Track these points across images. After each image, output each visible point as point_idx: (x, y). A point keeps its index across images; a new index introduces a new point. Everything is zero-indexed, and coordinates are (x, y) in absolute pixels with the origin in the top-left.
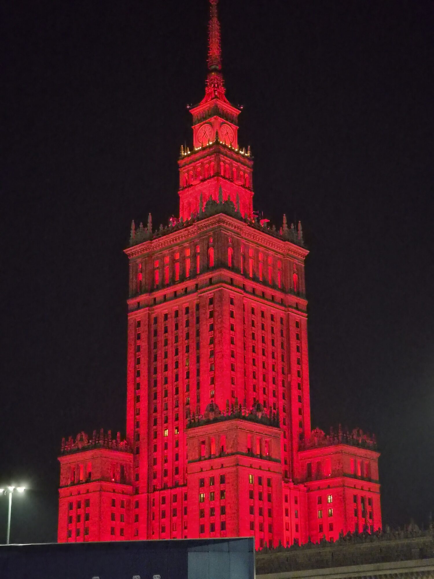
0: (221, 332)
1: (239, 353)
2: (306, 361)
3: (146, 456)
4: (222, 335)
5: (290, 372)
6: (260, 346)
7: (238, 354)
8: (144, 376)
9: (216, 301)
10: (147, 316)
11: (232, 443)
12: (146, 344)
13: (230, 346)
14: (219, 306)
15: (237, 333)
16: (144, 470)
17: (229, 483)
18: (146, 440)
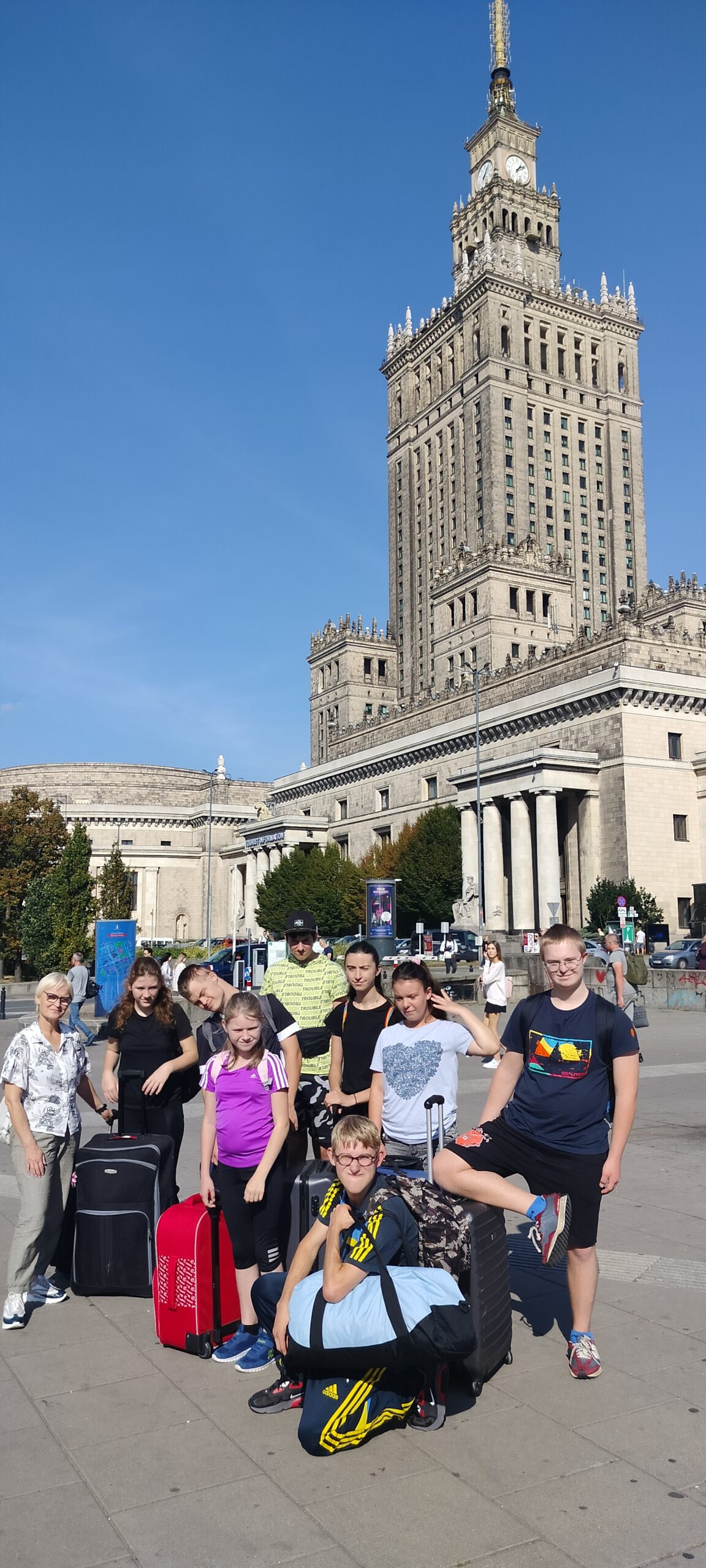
0: (489, 450)
1: (520, 479)
2: (641, 490)
3: (410, 647)
4: (491, 454)
5: (611, 506)
6: (558, 469)
7: (518, 481)
8: (406, 538)
9: (483, 406)
10: (408, 453)
11: (484, 599)
12: (408, 492)
13: (505, 469)
14: (487, 413)
15: (517, 450)
16: (407, 666)
17: (481, 658)
18: (409, 625)
